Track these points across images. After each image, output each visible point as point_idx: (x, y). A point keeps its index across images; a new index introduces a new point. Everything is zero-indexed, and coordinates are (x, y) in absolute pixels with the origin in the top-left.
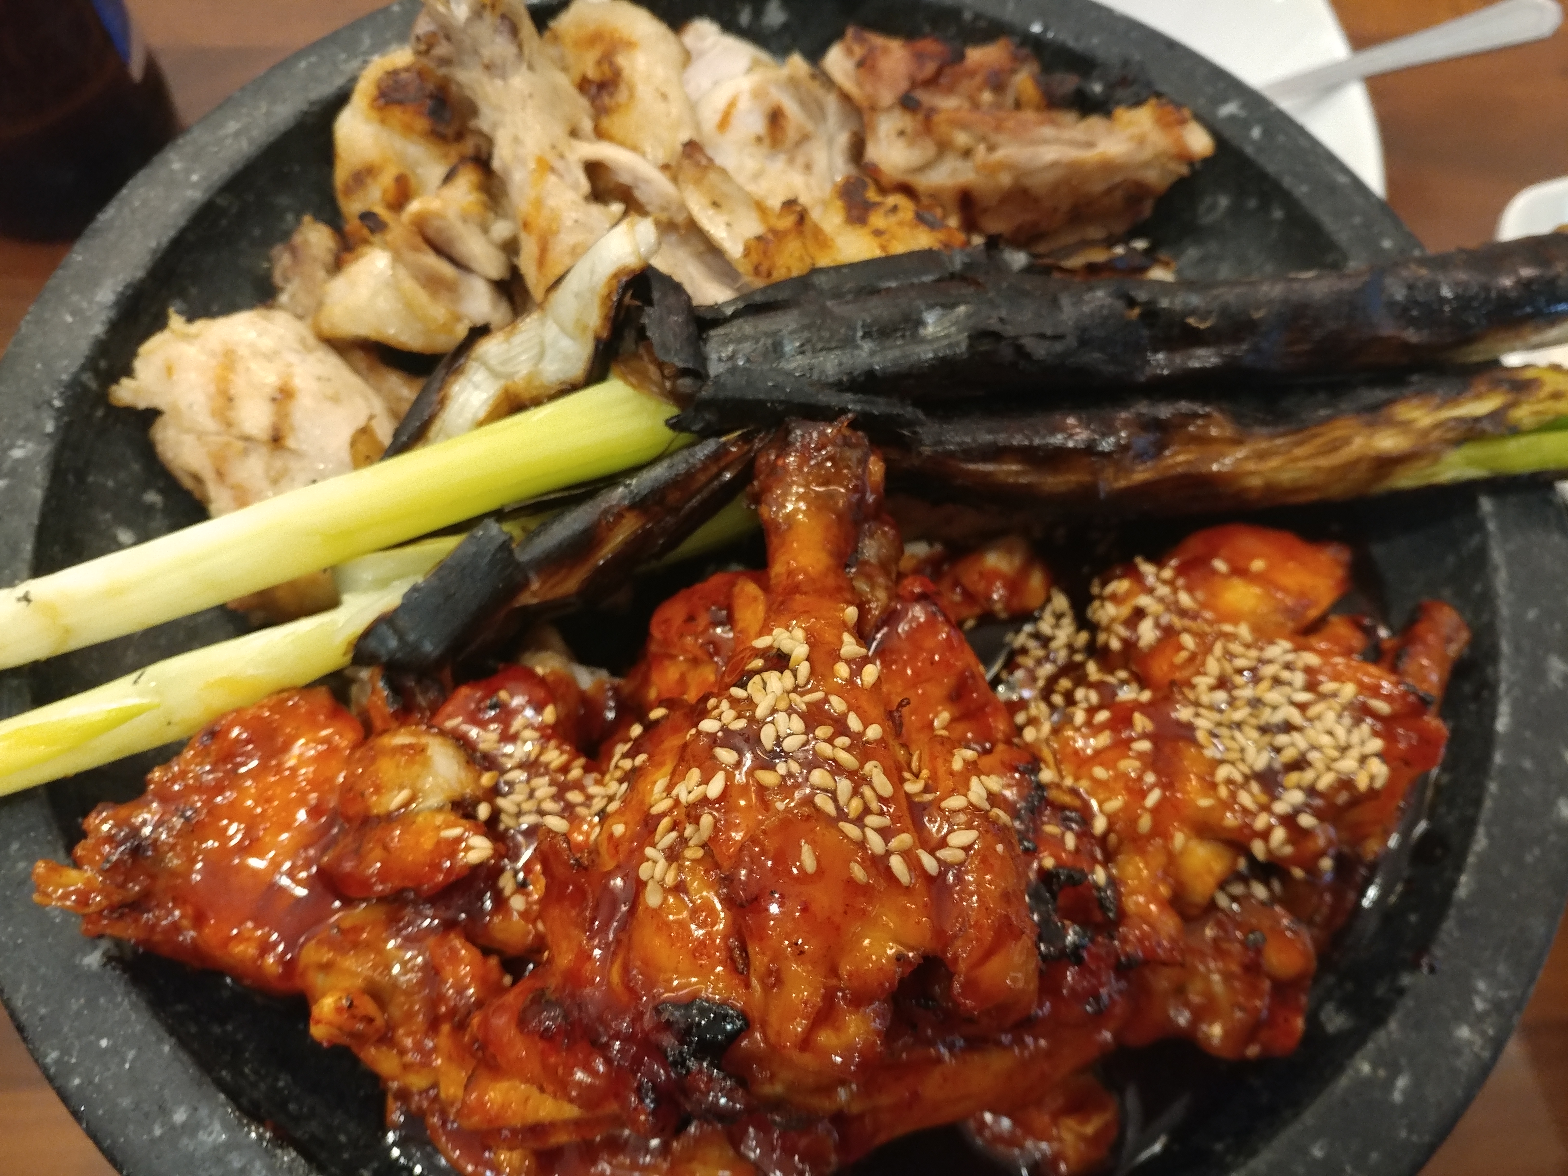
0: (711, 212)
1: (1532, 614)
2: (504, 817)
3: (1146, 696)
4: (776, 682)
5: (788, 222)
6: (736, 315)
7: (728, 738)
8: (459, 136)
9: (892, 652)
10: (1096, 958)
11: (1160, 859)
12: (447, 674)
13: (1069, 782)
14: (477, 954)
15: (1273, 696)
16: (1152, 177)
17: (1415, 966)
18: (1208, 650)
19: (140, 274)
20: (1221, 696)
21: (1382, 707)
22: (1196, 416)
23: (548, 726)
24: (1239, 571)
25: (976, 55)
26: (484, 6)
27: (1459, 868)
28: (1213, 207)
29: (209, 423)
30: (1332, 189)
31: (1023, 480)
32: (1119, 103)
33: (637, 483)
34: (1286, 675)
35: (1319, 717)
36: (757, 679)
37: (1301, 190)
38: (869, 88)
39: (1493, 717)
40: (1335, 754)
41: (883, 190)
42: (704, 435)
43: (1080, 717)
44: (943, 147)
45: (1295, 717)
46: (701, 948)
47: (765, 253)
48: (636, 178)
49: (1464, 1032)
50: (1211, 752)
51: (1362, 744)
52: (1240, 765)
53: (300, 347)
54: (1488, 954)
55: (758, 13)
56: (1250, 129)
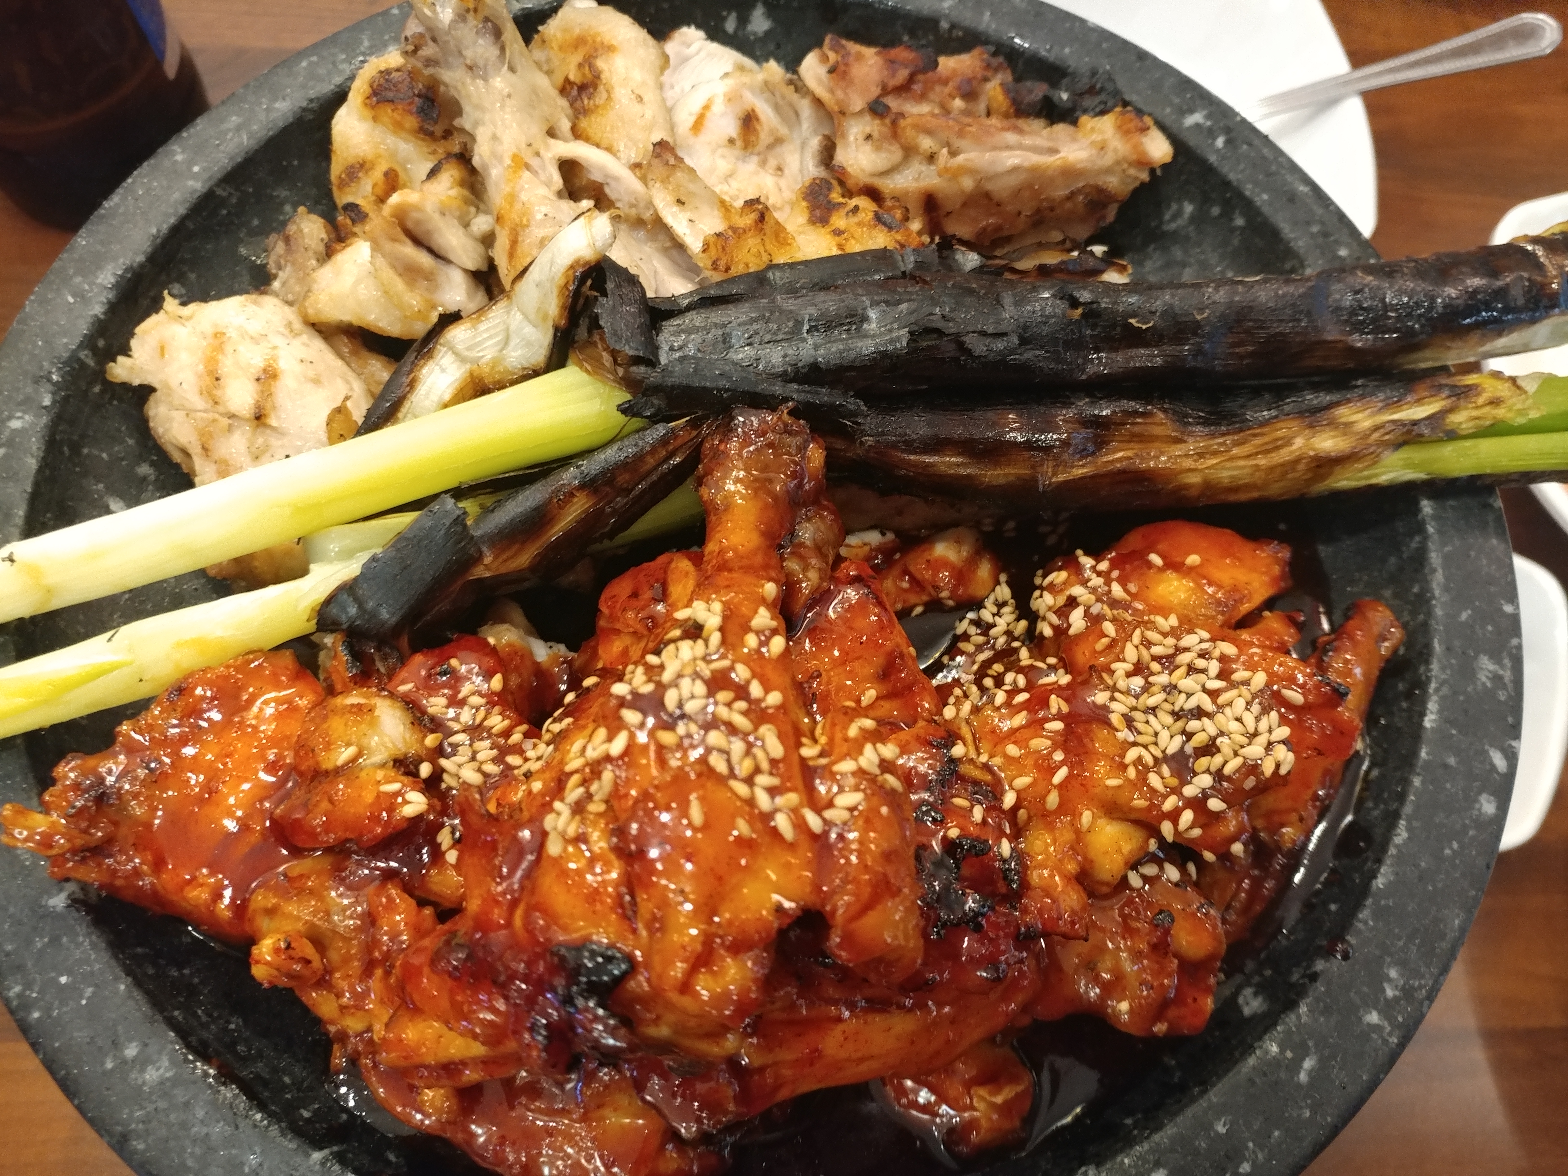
0: (675, 209)
1: (1464, 616)
2: (445, 776)
3: (1065, 679)
4: (687, 650)
5: (749, 220)
6: (689, 308)
7: (637, 701)
8: (448, 134)
9: (823, 630)
10: (996, 926)
11: (1068, 836)
12: (404, 642)
13: (984, 758)
14: (412, 902)
15: (1189, 683)
16: (1113, 183)
17: (1329, 953)
18: (1128, 637)
19: (140, 258)
20: (1137, 682)
21: (1295, 696)
22: (1136, 413)
23: (494, 693)
24: (1173, 565)
25: (947, 64)
26: (468, 11)
27: (1379, 861)
28: (1178, 214)
29: (195, 400)
30: (1292, 198)
31: (963, 471)
32: (1085, 111)
33: (592, 466)
34: (1201, 663)
35: (1230, 704)
36: (671, 647)
37: (1262, 199)
38: (840, 94)
39: (1422, 715)
40: (1244, 740)
41: (848, 192)
42: (655, 419)
43: (1000, 697)
44: (909, 152)
45: (1207, 704)
46: (594, 895)
47: (723, 248)
48: (606, 176)
49: (1374, 1017)
50: (1124, 734)
51: (1270, 731)
52: (1152, 748)
53: (286, 332)
54: (1401, 943)
55: (743, 21)
56: (1215, 138)
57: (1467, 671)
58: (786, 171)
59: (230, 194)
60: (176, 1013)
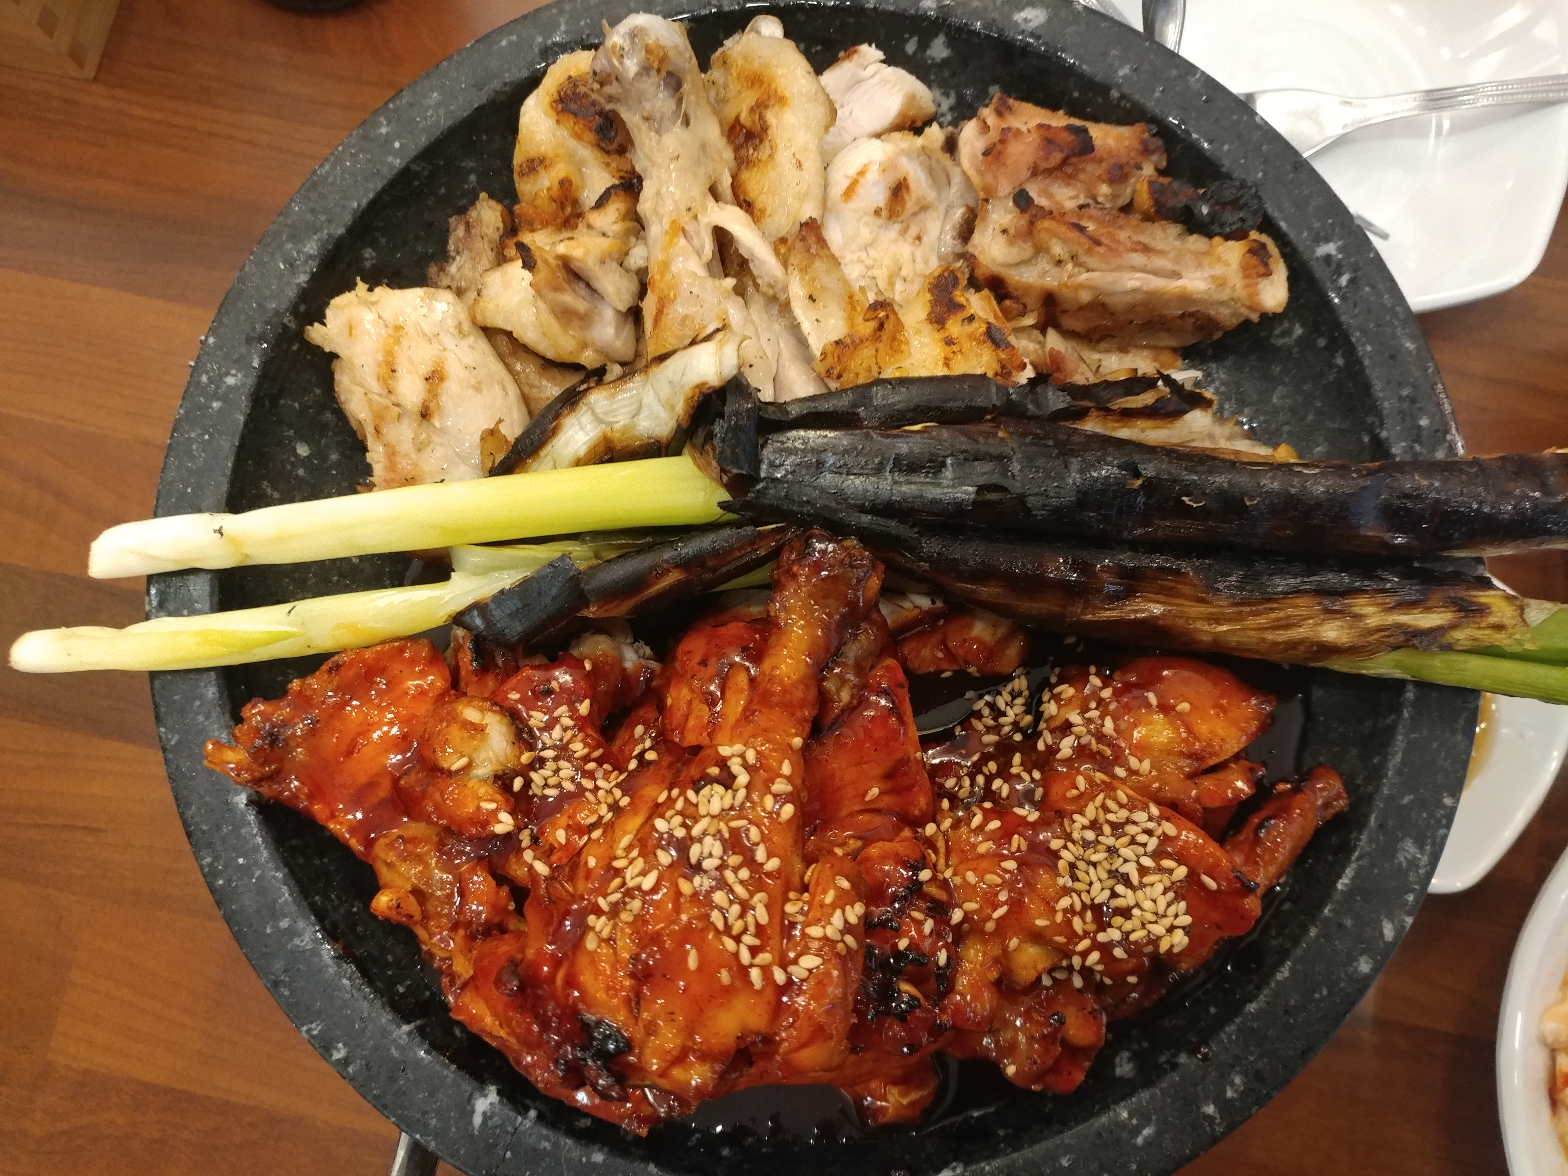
0: (807, 305)
2: (533, 785)
3: (1034, 816)
4: (719, 798)
5: (869, 328)
6: (795, 421)
8: (622, 149)
10: (918, 1020)
11: (996, 952)
14: (494, 881)
15: (1128, 852)
16: (1222, 314)
21: (1211, 883)
22: (1170, 571)
23: (582, 718)
24: (1165, 708)
25: (1106, 141)
26: (651, 68)
27: (1259, 989)
30: (1394, 355)
32: (1222, 229)
34: (1142, 838)
35: (1151, 885)
36: (708, 788)
37: (1365, 349)
38: (989, 178)
40: (1152, 917)
41: (974, 286)
43: (977, 819)
44: (1040, 251)
45: (1135, 878)
47: (840, 355)
48: (752, 255)
49: (1210, 1109)
50: (1065, 880)
51: (1176, 916)
52: (1084, 896)
53: (455, 332)
54: (1252, 1058)
55: (924, 45)
56: (1340, 275)
57: (1389, 850)
58: (925, 240)
59: (423, 168)
60: (317, 898)
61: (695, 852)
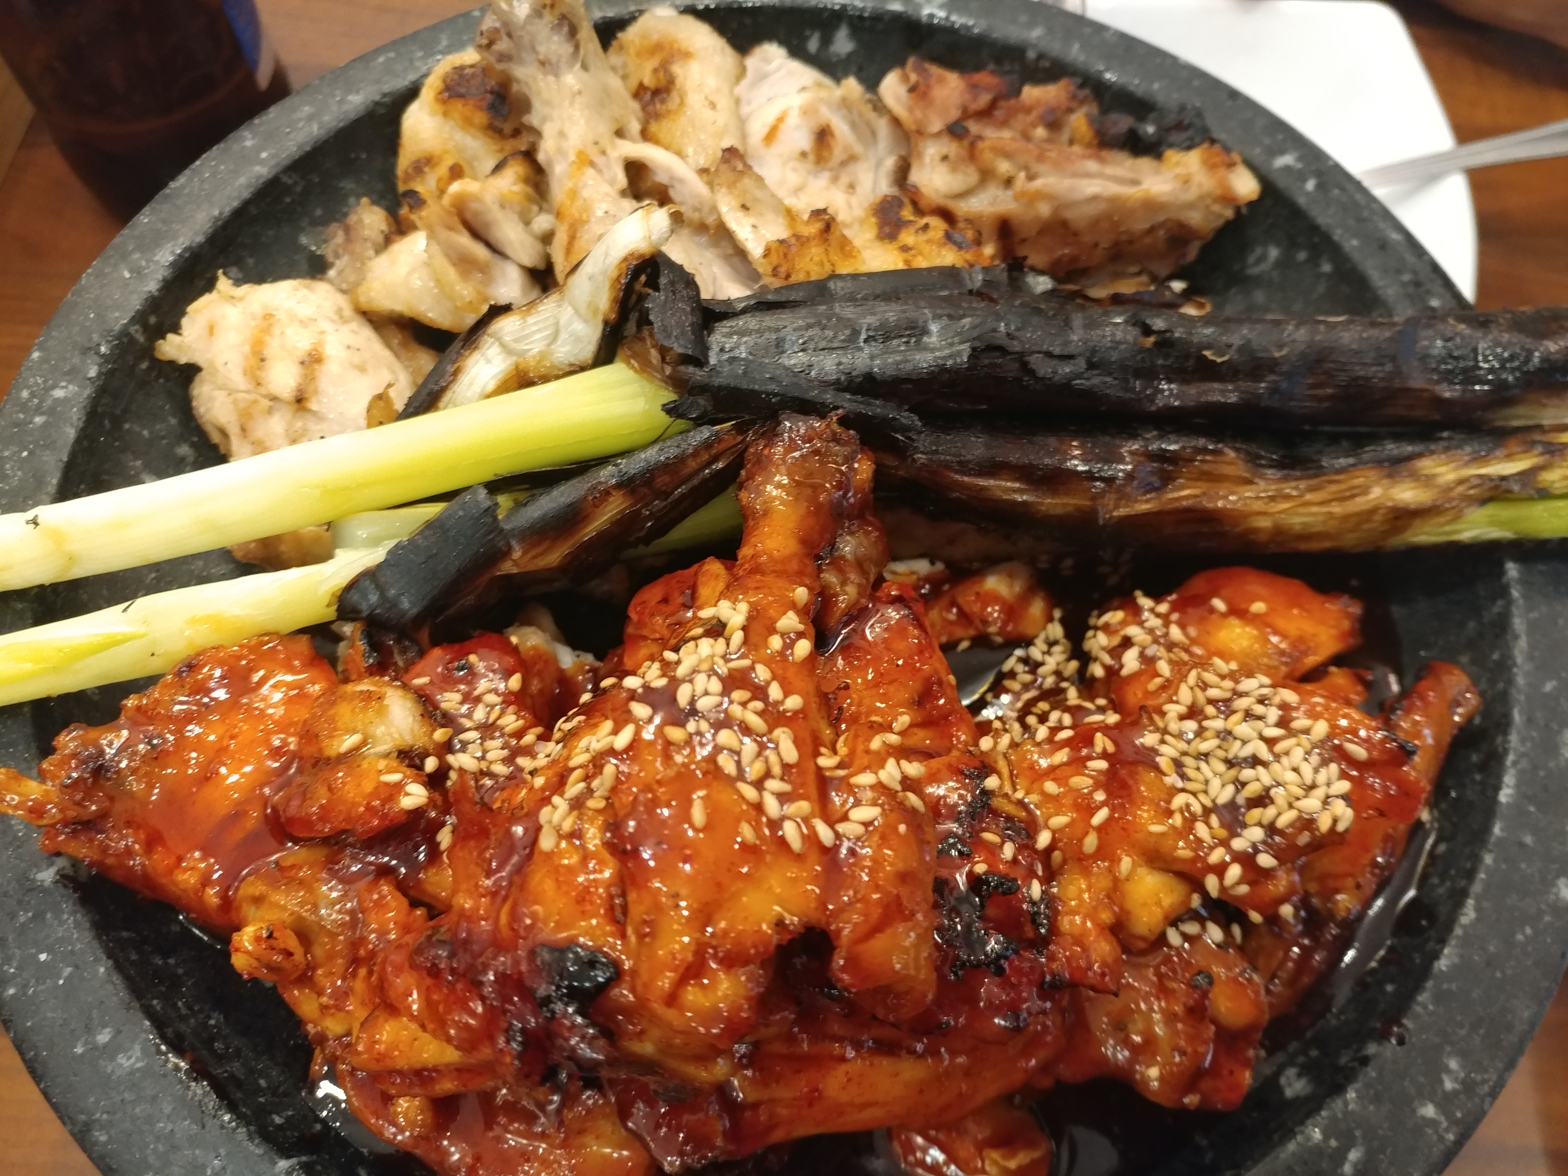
0: (740, 214)
1: (1549, 686)
2: (451, 773)
3: (1112, 718)
4: (706, 646)
5: (814, 229)
6: (744, 311)
7: (648, 695)
8: (516, 133)
9: (858, 649)
10: (1019, 971)
11: (1105, 883)
12: (424, 635)
13: (1019, 795)
14: (405, 902)
15: (1244, 729)
16: (1195, 218)
17: (1383, 1036)
18: (1184, 678)
19: (200, 239)
20: (1191, 726)
21: (1359, 752)
22: (1206, 451)
23: (511, 693)
24: (1237, 612)
25: (1031, 93)
26: (545, 6)
27: (1443, 941)
28: (1262, 258)
29: (239, 380)
30: (1383, 245)
31: (1019, 498)
32: (1171, 146)
33: (632, 466)
34: (1259, 709)
35: (1287, 753)
37: (1351, 244)
38: (918, 114)
39: (1497, 788)
40: (1300, 792)
41: (920, 211)
42: (699, 422)
43: (1042, 732)
44: (986, 175)
45: (1263, 752)
46: (583, 896)
47: (785, 255)
48: (672, 178)
49: (1429, 1111)
50: (1172, 779)
51: (1329, 784)
52: (1202, 797)
53: (336, 317)
54: (1463, 1032)
55: (826, 41)
56: (1304, 181)
57: (1550, 745)
58: (859, 190)
59: (296, 183)
60: (155, 1002)
61: (683, 695)
